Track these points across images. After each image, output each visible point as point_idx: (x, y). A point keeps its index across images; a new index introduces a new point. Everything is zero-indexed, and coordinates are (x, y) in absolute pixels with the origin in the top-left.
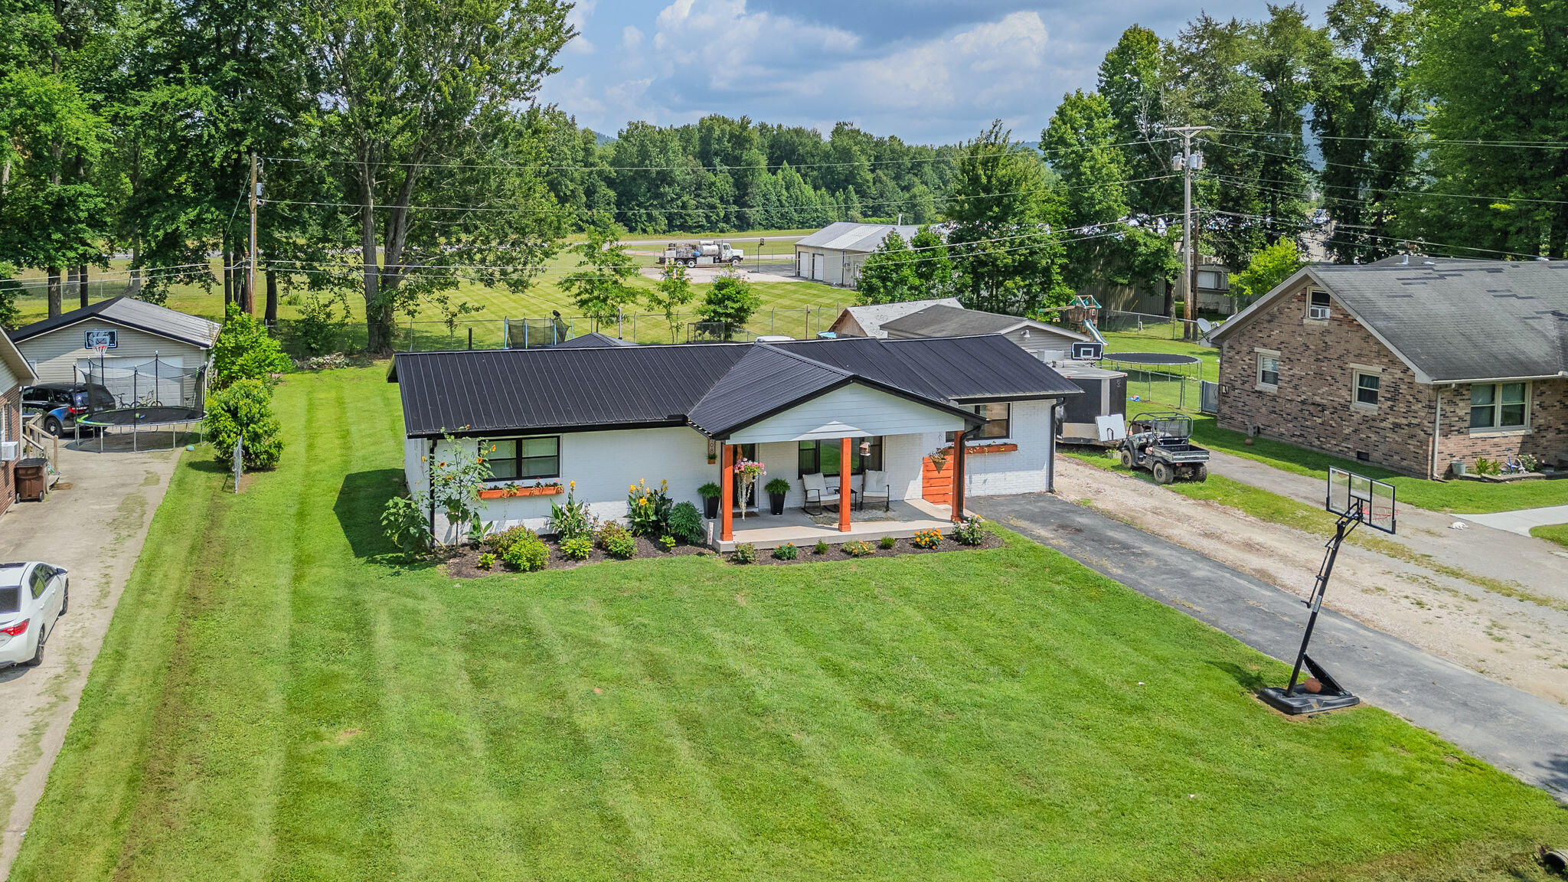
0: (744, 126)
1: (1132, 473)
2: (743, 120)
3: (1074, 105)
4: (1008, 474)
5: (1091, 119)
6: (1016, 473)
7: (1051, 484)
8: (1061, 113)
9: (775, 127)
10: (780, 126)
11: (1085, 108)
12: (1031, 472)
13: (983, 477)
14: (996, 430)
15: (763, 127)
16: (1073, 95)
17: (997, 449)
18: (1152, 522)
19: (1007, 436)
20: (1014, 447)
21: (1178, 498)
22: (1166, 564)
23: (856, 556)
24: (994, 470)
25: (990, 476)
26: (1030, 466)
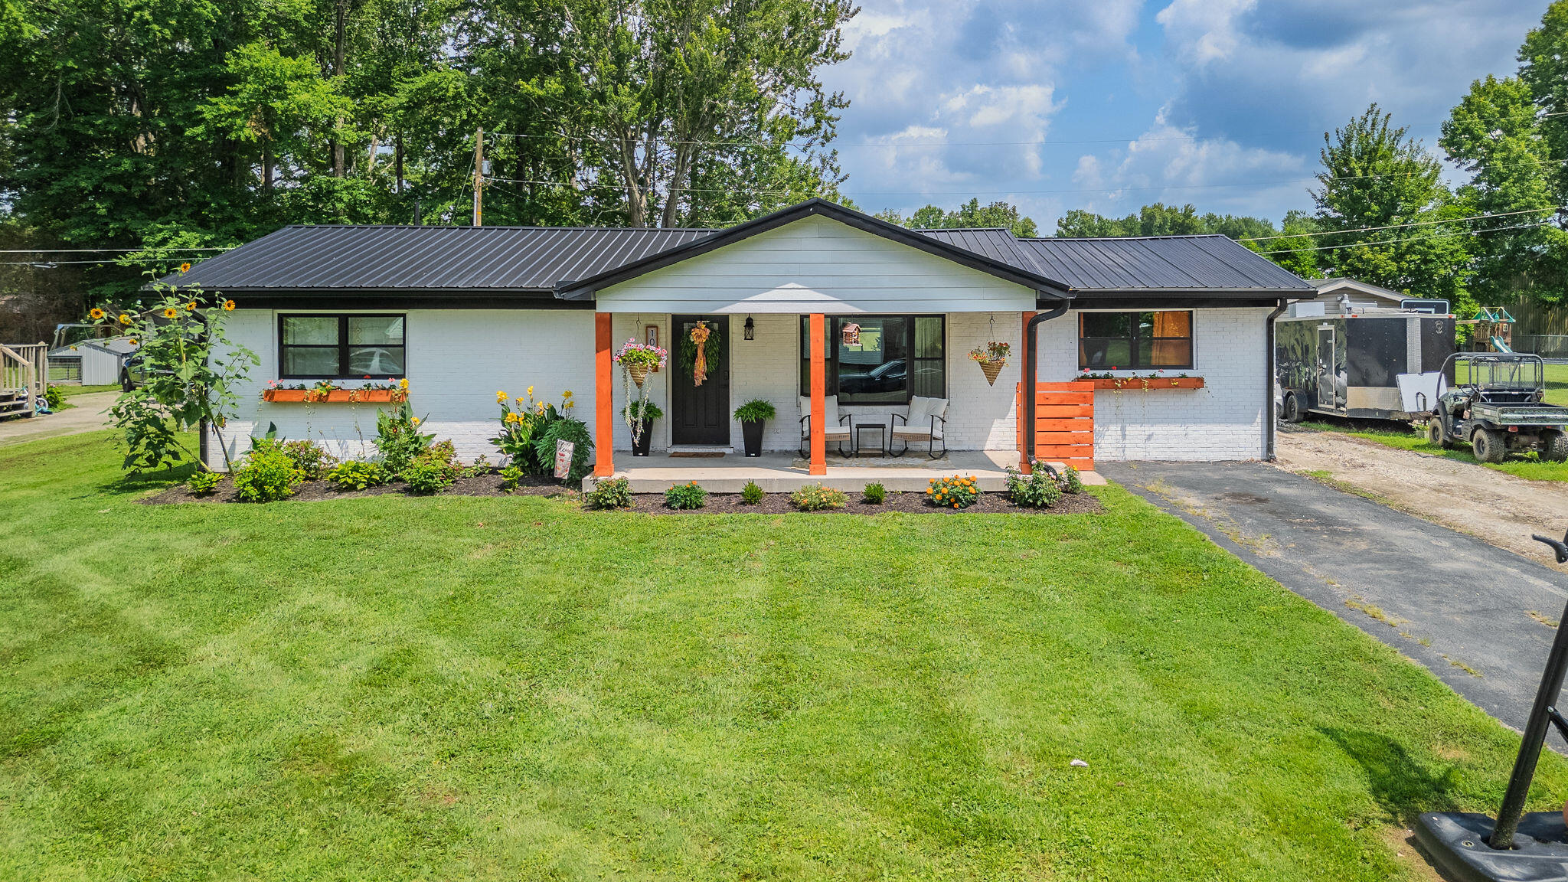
0: (1187, 214)
1: (1442, 452)
2: (1186, 208)
3: (1483, 92)
4: (1192, 428)
5: (1505, 107)
6: (1209, 427)
7: (1270, 448)
8: (1468, 102)
9: (1224, 217)
10: (1229, 217)
11: (1500, 95)
12: (1234, 427)
13: (1148, 429)
14: (1170, 356)
15: (1211, 218)
16: (1483, 83)
17: (1168, 384)
18: (1420, 501)
19: (1190, 366)
20: (1199, 382)
21: (1499, 478)
22: (1389, 546)
23: (805, 509)
24: (1166, 420)
25: (1159, 430)
26: (1231, 416)
